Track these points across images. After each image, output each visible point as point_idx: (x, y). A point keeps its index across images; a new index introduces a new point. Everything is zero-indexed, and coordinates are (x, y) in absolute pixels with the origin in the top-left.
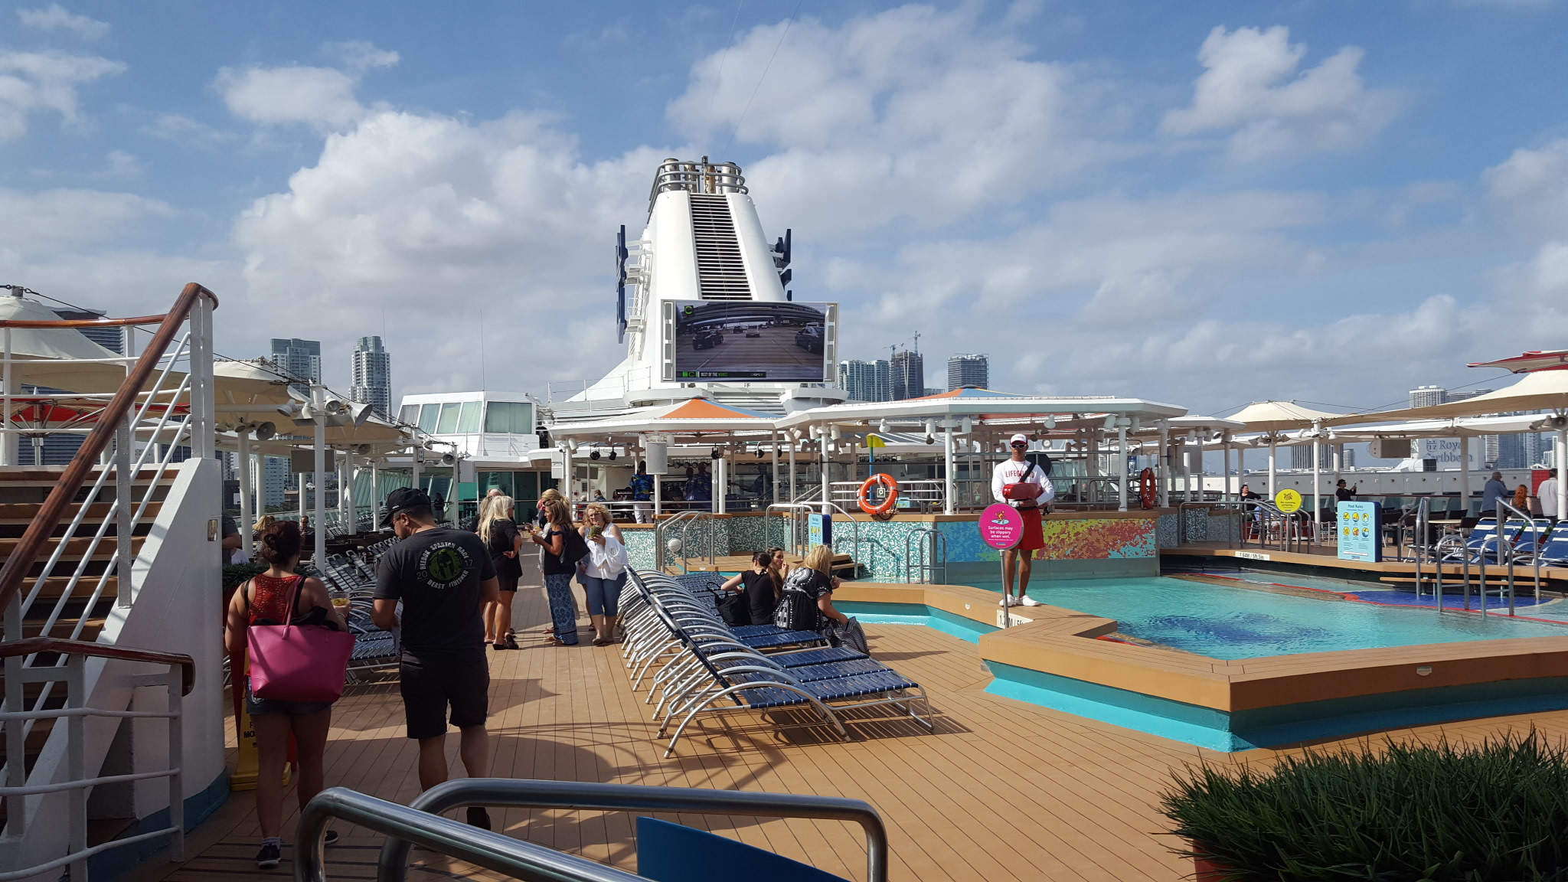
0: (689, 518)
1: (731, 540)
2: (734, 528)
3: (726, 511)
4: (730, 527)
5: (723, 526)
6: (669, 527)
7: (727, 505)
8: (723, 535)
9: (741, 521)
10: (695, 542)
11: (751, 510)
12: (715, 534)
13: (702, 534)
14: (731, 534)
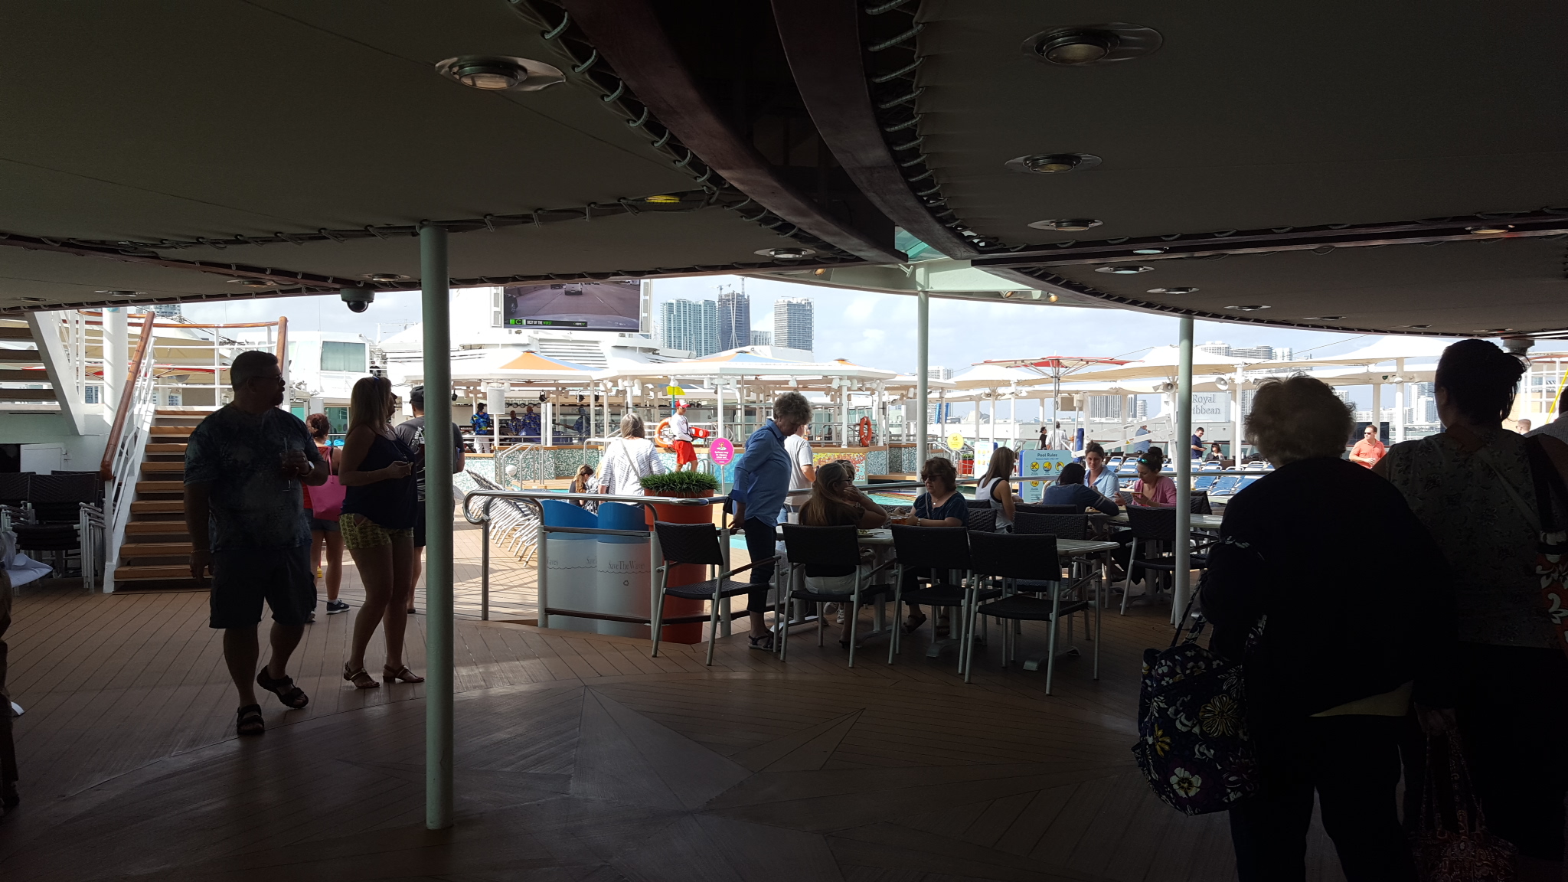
0: (523, 449)
1: (557, 468)
2: (559, 458)
3: (553, 444)
4: (556, 457)
5: (550, 456)
6: (507, 456)
7: (554, 440)
8: (551, 463)
9: (564, 453)
10: (528, 468)
11: (573, 444)
12: (544, 462)
13: (534, 462)
14: (557, 462)
